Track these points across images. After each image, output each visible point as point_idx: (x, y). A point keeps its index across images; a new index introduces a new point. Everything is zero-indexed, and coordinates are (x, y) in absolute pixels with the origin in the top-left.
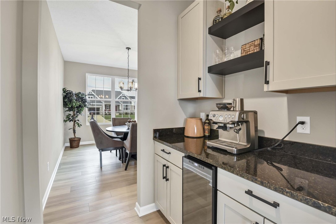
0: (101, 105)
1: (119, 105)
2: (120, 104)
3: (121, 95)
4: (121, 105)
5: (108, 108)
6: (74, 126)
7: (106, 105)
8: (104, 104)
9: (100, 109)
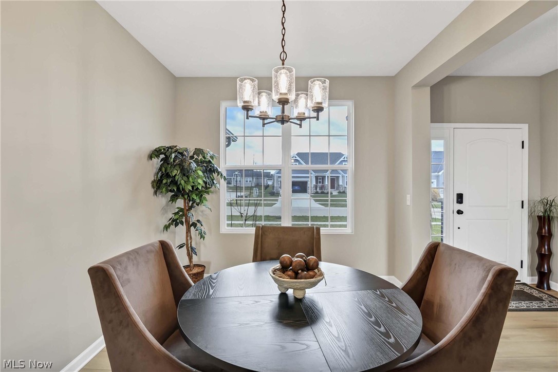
0: (308, 177)
1: (338, 177)
2: (340, 175)
3: (342, 159)
4: (341, 177)
5: (320, 182)
6: (187, 236)
7: (317, 178)
8: (313, 175)
9: (309, 183)
